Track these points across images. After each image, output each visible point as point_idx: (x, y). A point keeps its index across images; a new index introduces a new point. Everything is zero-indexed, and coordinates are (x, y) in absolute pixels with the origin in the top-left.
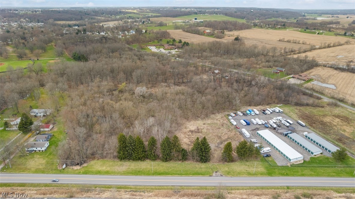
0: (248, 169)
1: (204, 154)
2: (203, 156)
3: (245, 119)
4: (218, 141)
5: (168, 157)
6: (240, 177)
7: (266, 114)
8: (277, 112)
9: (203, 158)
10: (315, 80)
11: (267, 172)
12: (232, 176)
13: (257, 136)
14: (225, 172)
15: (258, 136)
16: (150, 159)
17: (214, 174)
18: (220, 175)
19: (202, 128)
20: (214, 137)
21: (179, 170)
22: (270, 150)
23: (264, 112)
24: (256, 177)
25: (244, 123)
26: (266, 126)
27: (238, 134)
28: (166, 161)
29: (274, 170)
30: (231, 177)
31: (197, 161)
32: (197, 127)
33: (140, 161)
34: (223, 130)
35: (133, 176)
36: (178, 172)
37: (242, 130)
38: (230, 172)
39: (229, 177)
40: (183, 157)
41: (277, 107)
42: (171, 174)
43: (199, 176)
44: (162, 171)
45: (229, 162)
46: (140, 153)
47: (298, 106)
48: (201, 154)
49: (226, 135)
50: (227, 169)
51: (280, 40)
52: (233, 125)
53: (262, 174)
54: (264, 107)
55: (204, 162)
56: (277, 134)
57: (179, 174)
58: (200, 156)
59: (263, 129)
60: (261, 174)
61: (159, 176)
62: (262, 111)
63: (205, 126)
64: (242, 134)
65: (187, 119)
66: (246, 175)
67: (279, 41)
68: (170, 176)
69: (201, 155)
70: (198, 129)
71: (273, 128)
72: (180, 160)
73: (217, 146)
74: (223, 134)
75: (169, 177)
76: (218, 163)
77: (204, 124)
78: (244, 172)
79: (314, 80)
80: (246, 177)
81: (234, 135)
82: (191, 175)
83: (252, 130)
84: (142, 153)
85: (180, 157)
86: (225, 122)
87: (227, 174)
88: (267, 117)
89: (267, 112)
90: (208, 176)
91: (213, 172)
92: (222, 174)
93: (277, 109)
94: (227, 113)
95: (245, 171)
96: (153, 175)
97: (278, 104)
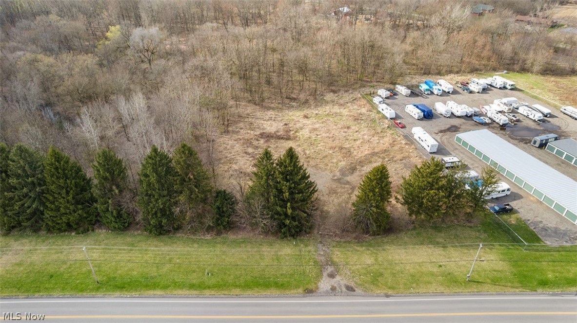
0: (443, 261)
2: (286, 214)
3: (416, 104)
4: (343, 164)
5: (164, 221)
6: (418, 295)
7: (471, 92)
8: (500, 88)
10: (569, 26)
11: (515, 271)
12: (390, 292)
13: (456, 149)
14: (365, 274)
15: (459, 148)
17: (325, 284)
18: (344, 289)
19: (298, 126)
20: (331, 152)
21: (199, 268)
22: (508, 190)
23: (465, 85)
24: (479, 293)
25: (416, 113)
26: (473, 120)
27: (401, 143)
28: (160, 234)
30: (387, 296)
31: (266, 232)
32: (286, 124)
34: (357, 132)
36: (193, 278)
37: (413, 132)
38: (381, 275)
39: (378, 296)
40: (218, 219)
41: (496, 75)
42: (165, 287)
43: (268, 293)
44: (135, 273)
45: (378, 235)
47: (547, 74)
49: (367, 146)
52: (387, 118)
53: (496, 281)
54: (463, 78)
55: (293, 236)
56: (512, 141)
57: (192, 286)
59: (472, 128)
60: (495, 282)
61: (118, 294)
62: (460, 86)
63: (306, 121)
64: (410, 139)
66: (442, 284)
70: (287, 132)
71: (498, 126)
72: (209, 229)
73: (339, 180)
74: (358, 142)
75: (154, 297)
76: (338, 239)
77: (305, 116)
79: (566, 26)
80: (442, 294)
81: (390, 144)
83: (441, 132)
85: (208, 222)
86: (364, 111)
87: (373, 283)
88: (476, 99)
89: (473, 87)
90: (301, 290)
91: (319, 276)
92: (352, 284)
93: (498, 80)
95: (435, 270)
96: (98, 289)
97: (495, 69)
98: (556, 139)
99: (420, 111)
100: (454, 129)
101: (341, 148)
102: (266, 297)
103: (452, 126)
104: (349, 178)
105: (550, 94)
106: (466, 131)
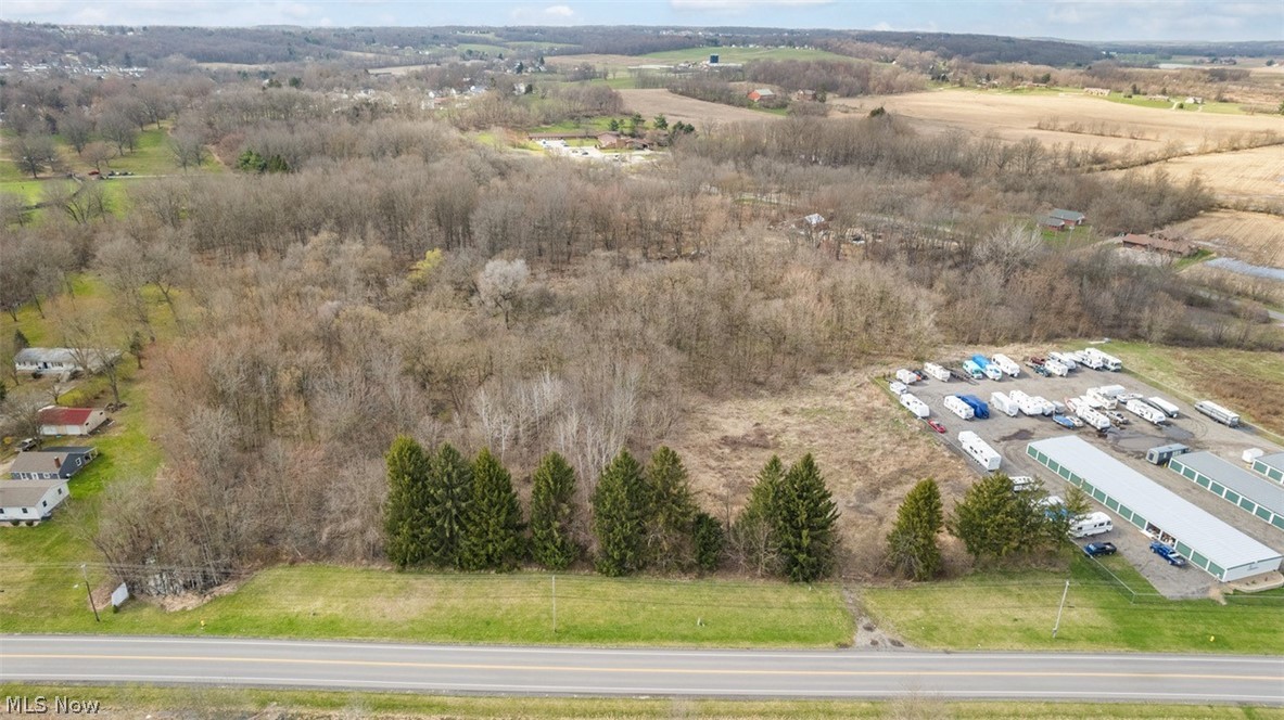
0: (1020, 614)
1: (806, 542)
2: (799, 547)
3: (962, 394)
4: (859, 484)
5: (630, 554)
6: (989, 652)
7: (1049, 375)
8: (1097, 369)
9: (802, 557)
10: (1220, 255)
11: (1119, 627)
12: (950, 648)
13: (1029, 465)
14: (913, 628)
15: (1034, 464)
16: (542, 564)
17: (862, 638)
18: (889, 644)
19: (777, 427)
20: (837, 467)
21: (686, 616)
22: (1109, 523)
23: (1039, 363)
24: (1070, 652)
25: (963, 410)
26: (1056, 421)
27: (943, 456)
28: (620, 574)
29: (1149, 621)
30: (947, 652)
31: (771, 573)
32: (757, 424)
33: (493, 572)
34: (872, 437)
35: (457, 645)
36: (683, 628)
37: (960, 439)
38: (936, 629)
39: (934, 652)
40: (702, 554)
41: (1091, 346)
42: (649, 638)
43: (789, 646)
44: (602, 622)
45: (925, 580)
46: (495, 532)
47: (1178, 345)
48: (791, 538)
49: (891, 460)
50: (918, 613)
51: (1039, 124)
52: (916, 417)
53: (1094, 638)
54: (1035, 349)
55: (806, 580)
56: (1116, 454)
57: (684, 638)
58: (784, 550)
59: (1052, 433)
60: (1091, 639)
61: (588, 644)
62: (1030, 364)
63: (787, 419)
64: (957, 451)
65: (710, 390)
66: (1020, 641)
67: (1035, 128)
68: (642, 644)
69: (788, 545)
70: (762, 435)
71: (1094, 431)
72: (686, 570)
73: (856, 508)
74: (877, 454)
75: (638, 648)
76: (870, 585)
77: (786, 412)
78: (1005, 629)
79: (1214, 255)
80: (1020, 652)
81: (927, 457)
82: (748, 644)
83: (1004, 439)
84: (502, 532)
85: (689, 557)
86: (877, 404)
87: (926, 637)
88: (1057, 386)
89: (1051, 366)
90: (831, 644)
91: (853, 627)
92: (899, 639)
93: (1094, 355)
94: (881, 371)
95: (1009, 624)
97: (1088, 336)
98: (1184, 451)
99: (968, 406)
100: (1024, 435)
101: (853, 462)
102: (787, 651)
103: (1022, 431)
104: (871, 505)
105: (1180, 380)
106: (1042, 438)
